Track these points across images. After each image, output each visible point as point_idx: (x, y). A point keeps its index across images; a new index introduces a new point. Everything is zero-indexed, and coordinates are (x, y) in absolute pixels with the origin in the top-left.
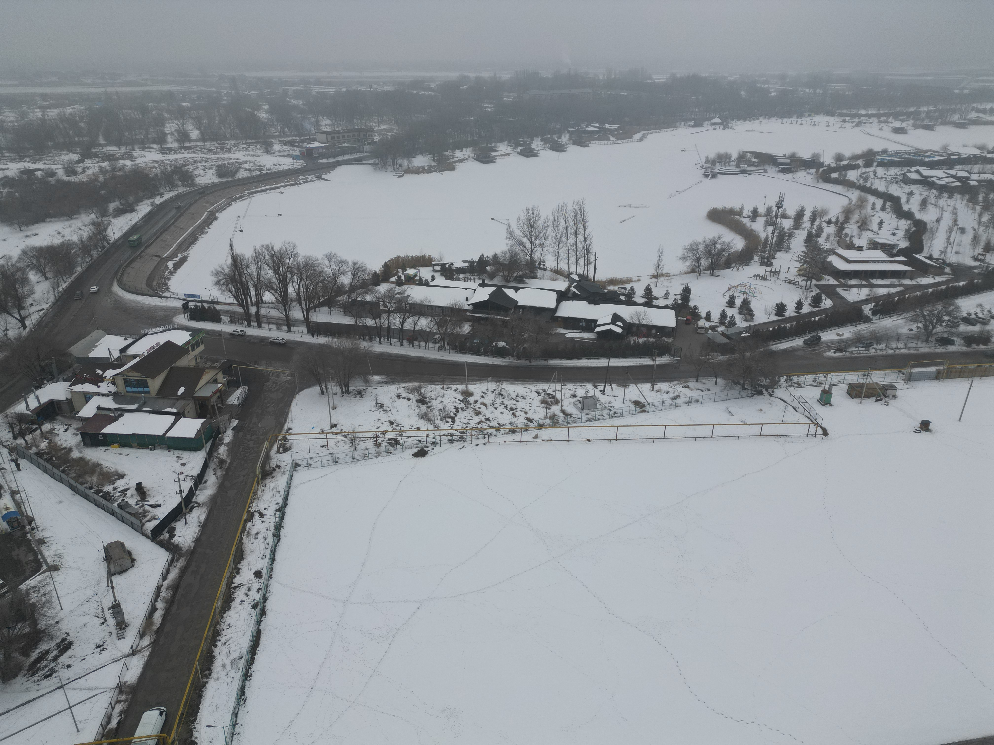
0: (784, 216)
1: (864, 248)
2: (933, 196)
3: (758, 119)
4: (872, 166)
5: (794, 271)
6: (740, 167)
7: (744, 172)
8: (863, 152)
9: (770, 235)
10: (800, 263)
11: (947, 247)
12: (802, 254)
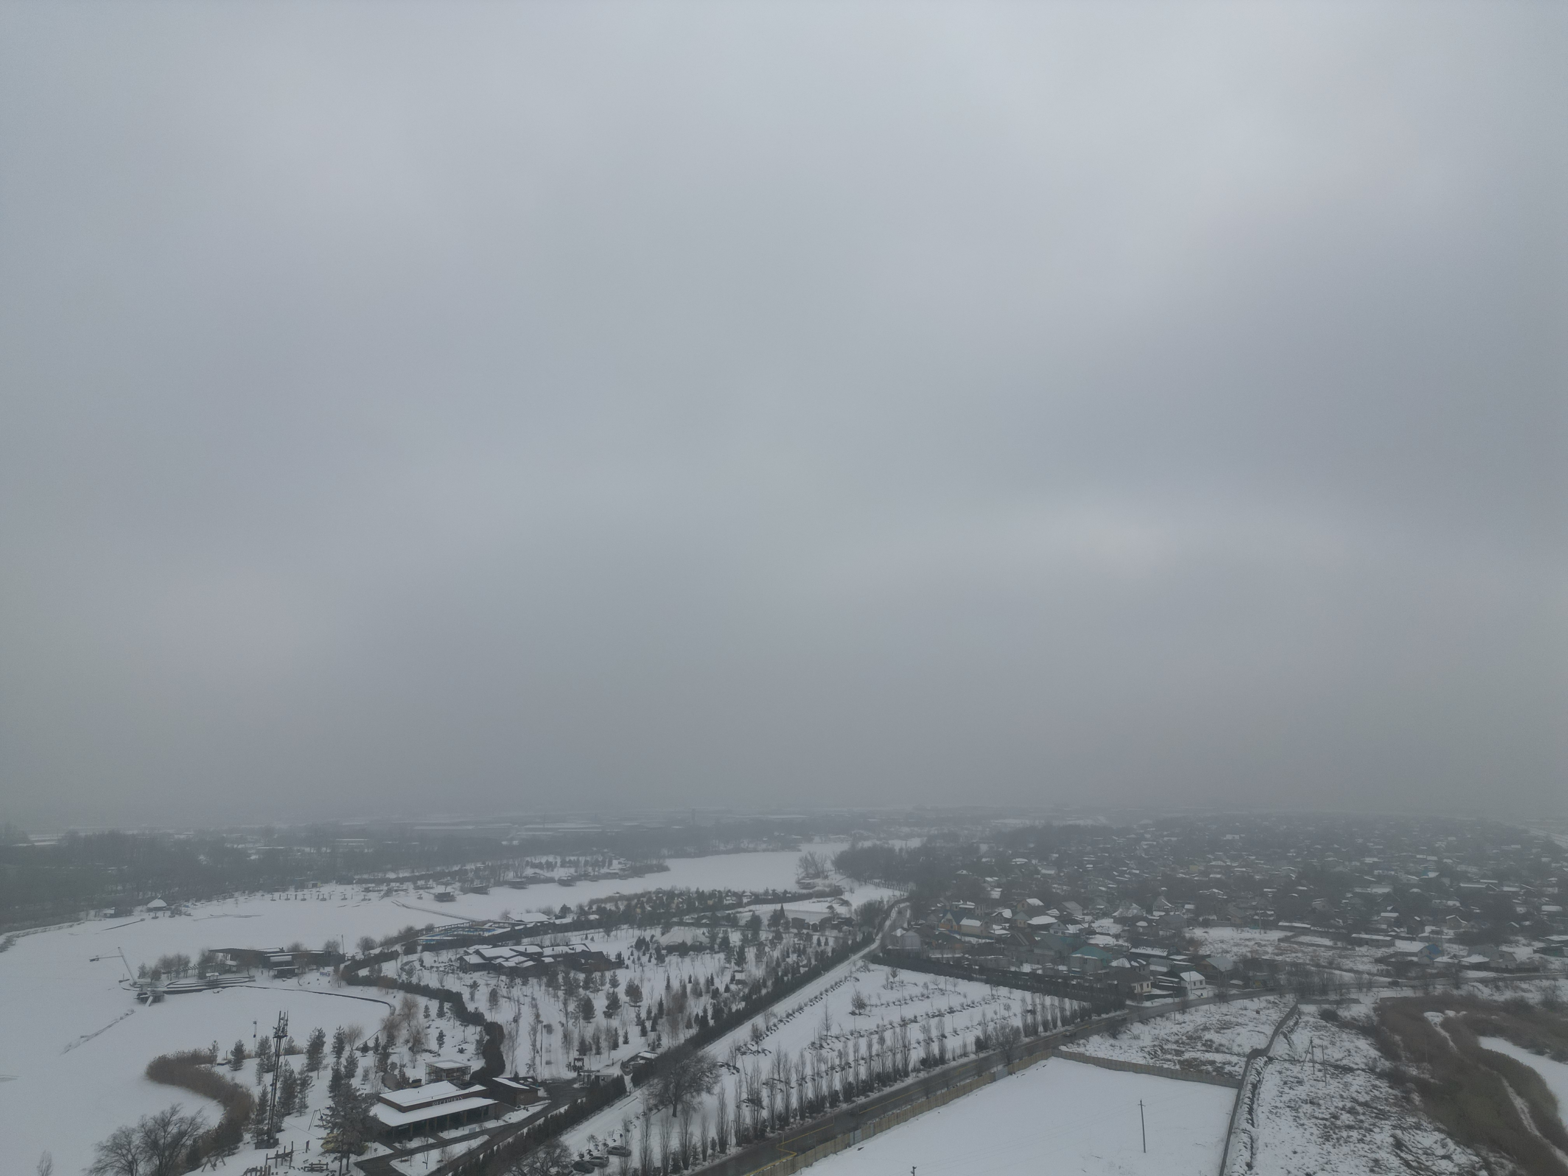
0: (291, 1051)
1: (423, 1082)
2: (502, 985)
3: (231, 896)
4: (415, 952)
5: (317, 1146)
6: (206, 977)
7: (213, 985)
8: (400, 933)
9: (269, 1089)
10: (326, 1128)
11: (534, 1057)
12: (328, 1112)
